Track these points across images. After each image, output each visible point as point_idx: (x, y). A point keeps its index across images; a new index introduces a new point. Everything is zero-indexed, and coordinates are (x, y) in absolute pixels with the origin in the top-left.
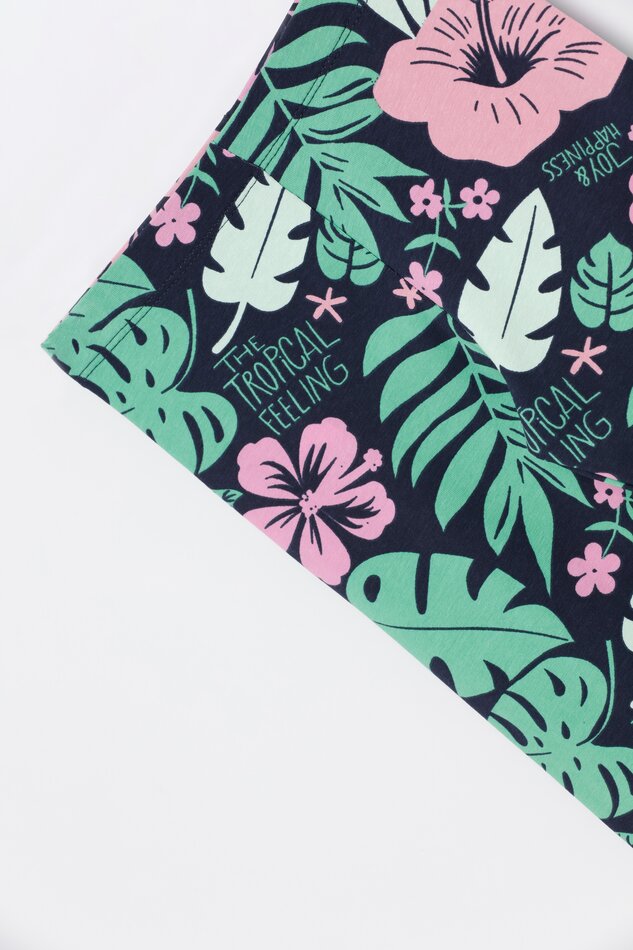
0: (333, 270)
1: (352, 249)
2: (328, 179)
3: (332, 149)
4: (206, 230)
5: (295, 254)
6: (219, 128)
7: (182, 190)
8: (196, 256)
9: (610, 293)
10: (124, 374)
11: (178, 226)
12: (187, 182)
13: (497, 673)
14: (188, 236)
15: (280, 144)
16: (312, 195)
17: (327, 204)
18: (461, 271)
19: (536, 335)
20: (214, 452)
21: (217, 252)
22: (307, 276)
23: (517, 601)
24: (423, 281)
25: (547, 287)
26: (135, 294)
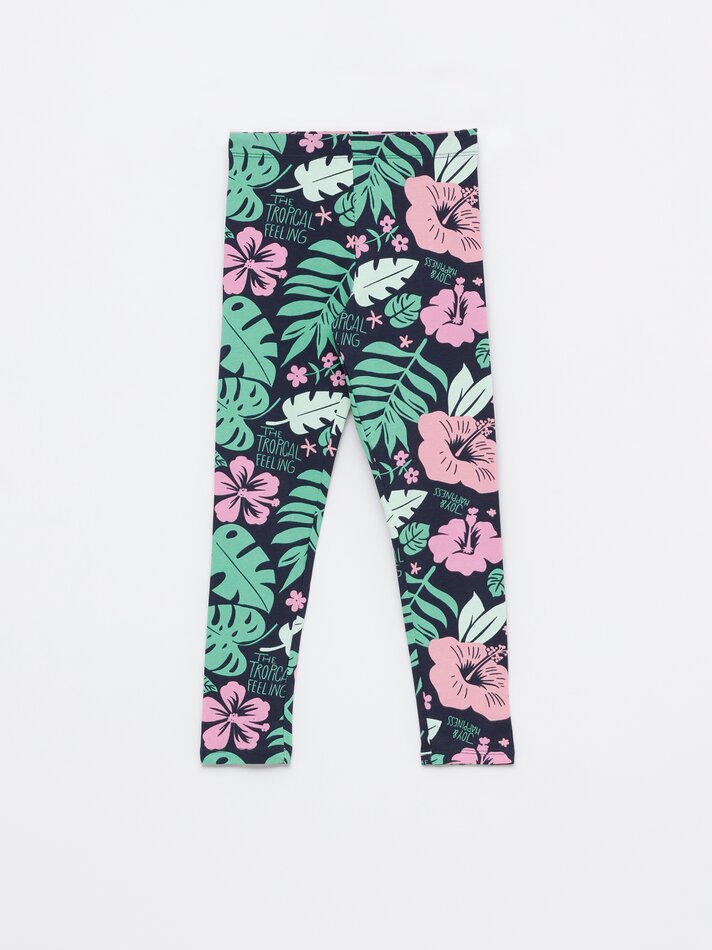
0: (338, 208)
1: (350, 209)
2: (367, 182)
3: (379, 177)
4: (317, 154)
5: (334, 190)
6: (354, 133)
7: (324, 136)
8: (305, 158)
9: (401, 311)
10: (244, 167)
11: (310, 145)
12: (330, 136)
13: (242, 370)
14: (310, 150)
15: (367, 157)
16: (358, 181)
17: (359, 188)
18: (374, 255)
19: (371, 298)
20: (241, 218)
21: (312, 164)
22: (329, 201)
23: (270, 358)
24: (361, 244)
25: (389, 289)
26: (276, 149)
